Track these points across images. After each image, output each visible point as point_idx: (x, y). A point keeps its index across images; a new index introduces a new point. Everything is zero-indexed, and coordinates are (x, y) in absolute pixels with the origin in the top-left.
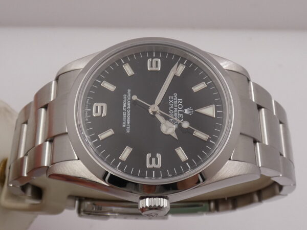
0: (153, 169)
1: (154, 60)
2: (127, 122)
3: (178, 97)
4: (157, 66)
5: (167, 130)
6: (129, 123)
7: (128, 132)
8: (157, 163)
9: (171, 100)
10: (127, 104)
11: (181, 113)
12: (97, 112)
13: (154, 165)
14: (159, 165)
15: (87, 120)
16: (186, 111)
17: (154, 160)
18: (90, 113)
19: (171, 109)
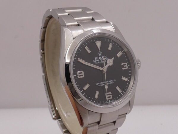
0: (127, 65)
1: (78, 75)
2: (112, 82)
3: (95, 60)
4: (82, 73)
5: (111, 63)
6: (111, 81)
7: (115, 80)
8: (125, 65)
9: (96, 63)
10: (103, 84)
11: (102, 57)
12: (110, 97)
13: (126, 66)
14: (126, 63)
15: (114, 101)
16: (100, 55)
17: (124, 66)
18: (111, 100)
19: (101, 62)
